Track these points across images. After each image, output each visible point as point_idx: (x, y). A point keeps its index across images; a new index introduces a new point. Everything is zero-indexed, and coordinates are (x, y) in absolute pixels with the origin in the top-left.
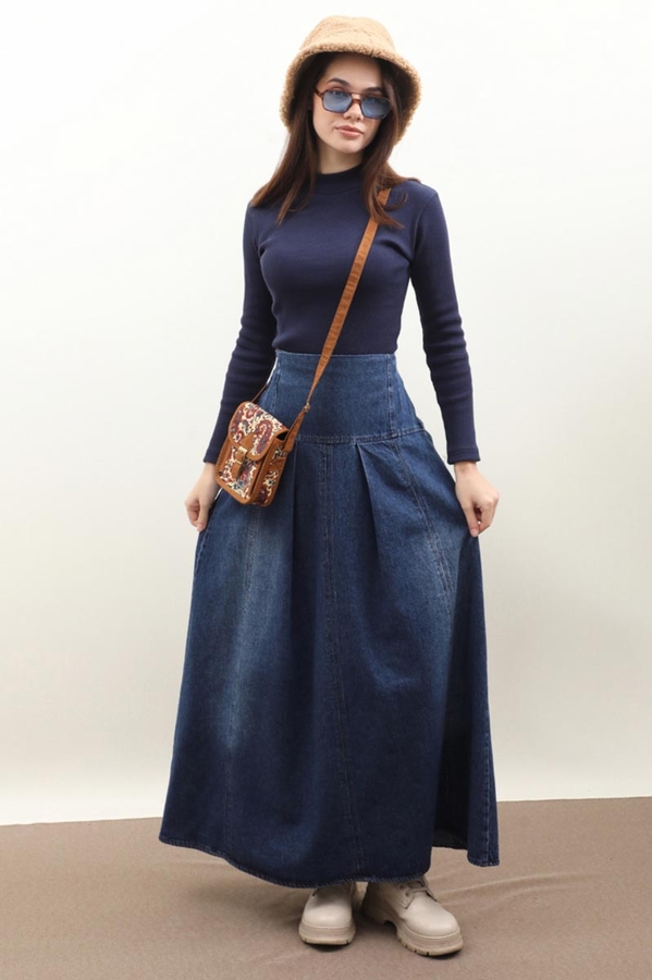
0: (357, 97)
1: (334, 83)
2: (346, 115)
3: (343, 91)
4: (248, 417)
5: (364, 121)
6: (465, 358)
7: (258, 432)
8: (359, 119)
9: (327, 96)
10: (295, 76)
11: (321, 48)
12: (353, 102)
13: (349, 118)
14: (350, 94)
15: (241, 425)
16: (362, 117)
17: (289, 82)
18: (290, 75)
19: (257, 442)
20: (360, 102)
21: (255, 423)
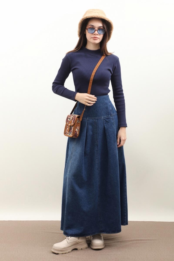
0: (97, 29)
1: (90, 26)
2: (94, 34)
3: (93, 28)
4: (70, 117)
5: (99, 35)
6: (124, 101)
7: (72, 119)
8: (97, 35)
9: (89, 29)
10: (81, 25)
11: (86, 17)
12: (95, 30)
13: (95, 34)
14: (95, 28)
15: (68, 119)
16: (98, 34)
17: (79, 27)
18: (79, 25)
19: (73, 121)
20: (97, 30)
21: (72, 117)
